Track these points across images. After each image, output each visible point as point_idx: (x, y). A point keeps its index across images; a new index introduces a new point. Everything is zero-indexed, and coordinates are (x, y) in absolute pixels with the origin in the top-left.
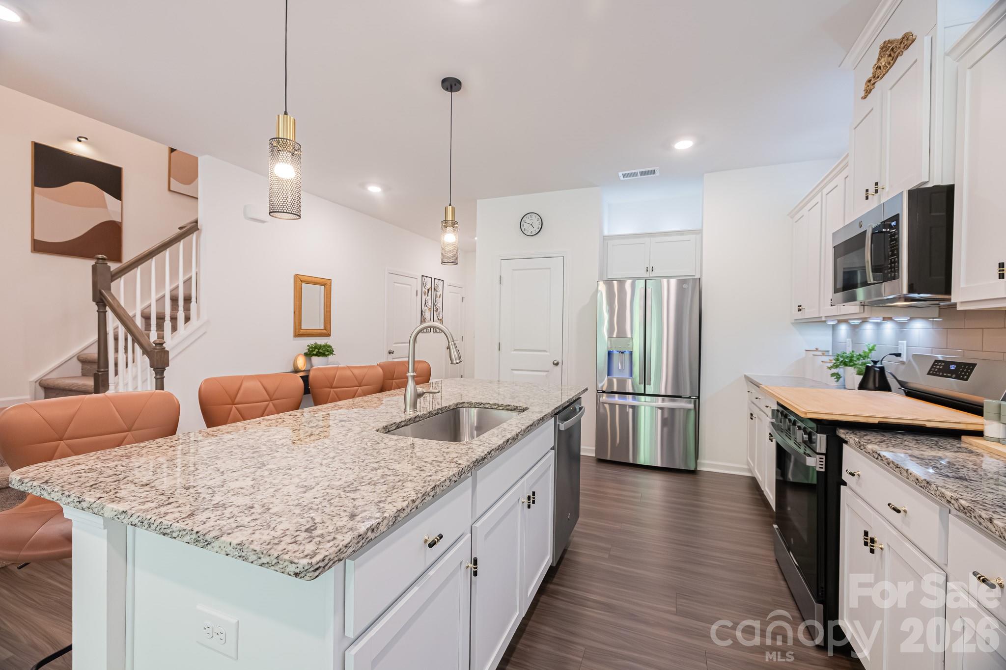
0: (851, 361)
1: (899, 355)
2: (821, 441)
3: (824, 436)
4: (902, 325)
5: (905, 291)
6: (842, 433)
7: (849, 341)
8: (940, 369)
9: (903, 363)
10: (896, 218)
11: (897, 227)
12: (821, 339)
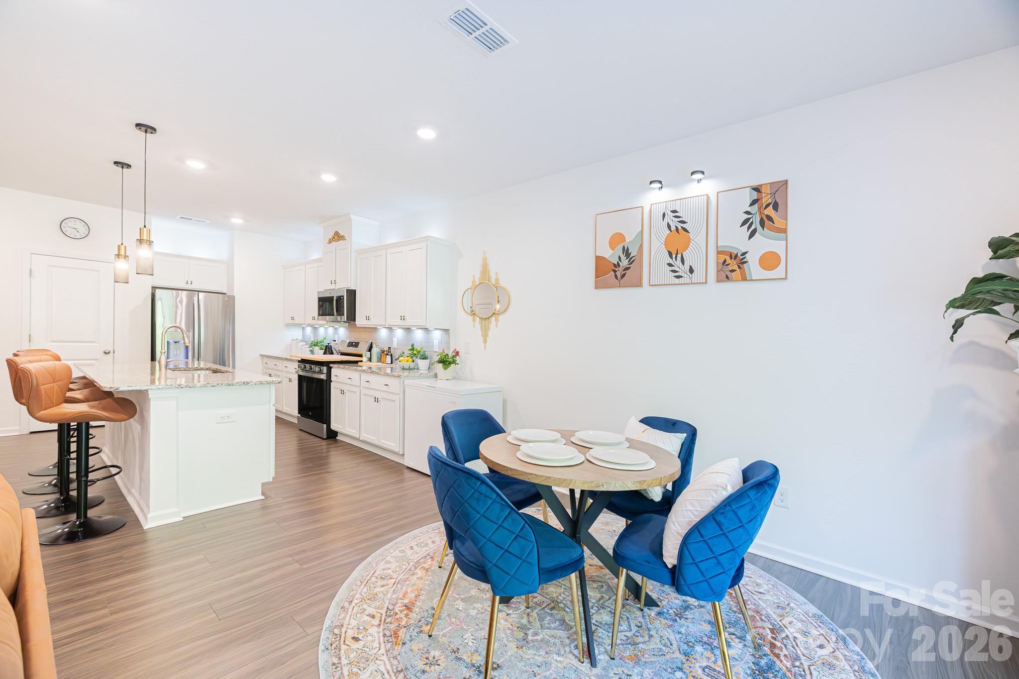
0: (317, 344)
1: (335, 341)
2: (325, 369)
3: (326, 367)
4: (336, 329)
5: (346, 320)
6: (331, 365)
7: (312, 335)
8: (351, 344)
9: (336, 344)
10: (343, 296)
11: (343, 299)
12: (297, 334)
